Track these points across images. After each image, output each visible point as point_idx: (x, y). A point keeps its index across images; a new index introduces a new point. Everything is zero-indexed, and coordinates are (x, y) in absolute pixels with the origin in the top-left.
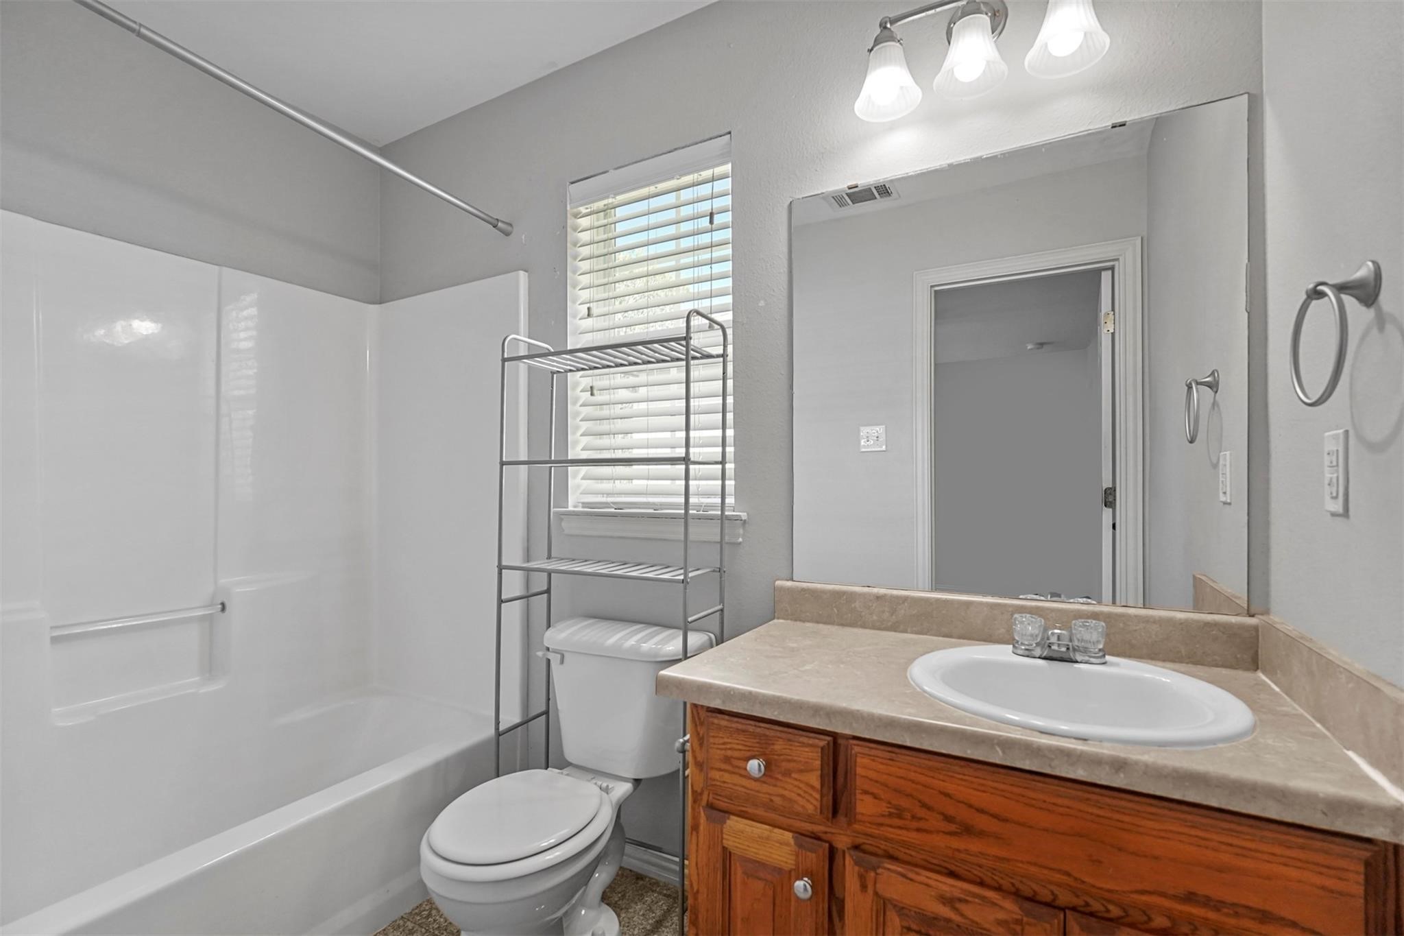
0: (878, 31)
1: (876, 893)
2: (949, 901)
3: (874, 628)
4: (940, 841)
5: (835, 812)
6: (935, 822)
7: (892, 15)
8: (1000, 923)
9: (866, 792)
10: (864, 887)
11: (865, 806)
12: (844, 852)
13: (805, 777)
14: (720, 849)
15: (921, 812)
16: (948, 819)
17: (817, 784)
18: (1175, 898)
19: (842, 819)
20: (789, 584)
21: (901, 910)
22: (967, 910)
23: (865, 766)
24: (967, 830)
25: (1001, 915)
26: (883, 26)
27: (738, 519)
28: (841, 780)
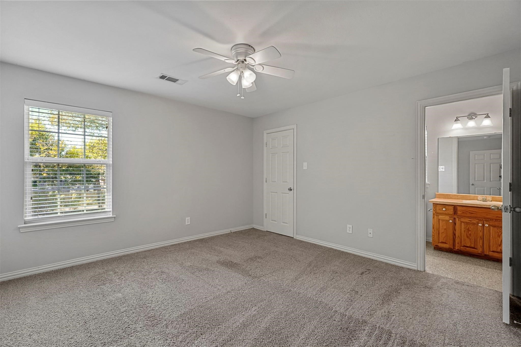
0: (456, 118)
1: (461, 221)
2: (469, 221)
3: (454, 199)
4: (469, 215)
5: (455, 214)
6: (468, 213)
7: (458, 116)
8: (476, 222)
9: (459, 211)
10: (459, 221)
11: (459, 213)
12: (456, 218)
13: (451, 210)
14: (438, 219)
15: (466, 212)
16: (470, 213)
17: (453, 211)
18: (496, 217)
19: (455, 215)
20: (438, 193)
21: (464, 222)
22: (472, 221)
23: (459, 208)
24: (472, 214)
25: (476, 221)
26: (457, 117)
27: (428, 184)
28: (455, 210)
